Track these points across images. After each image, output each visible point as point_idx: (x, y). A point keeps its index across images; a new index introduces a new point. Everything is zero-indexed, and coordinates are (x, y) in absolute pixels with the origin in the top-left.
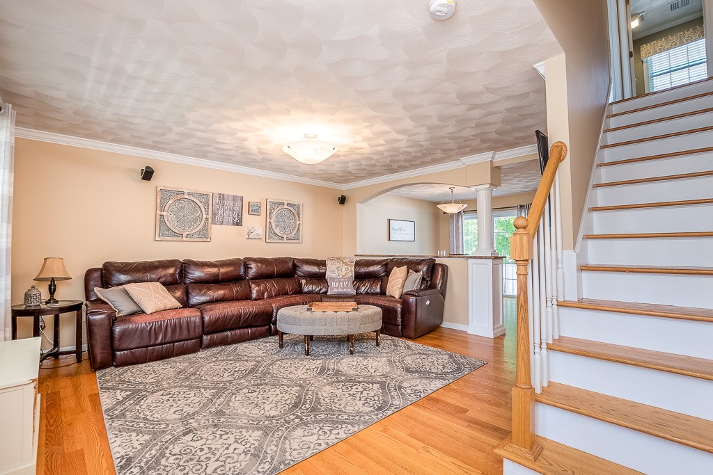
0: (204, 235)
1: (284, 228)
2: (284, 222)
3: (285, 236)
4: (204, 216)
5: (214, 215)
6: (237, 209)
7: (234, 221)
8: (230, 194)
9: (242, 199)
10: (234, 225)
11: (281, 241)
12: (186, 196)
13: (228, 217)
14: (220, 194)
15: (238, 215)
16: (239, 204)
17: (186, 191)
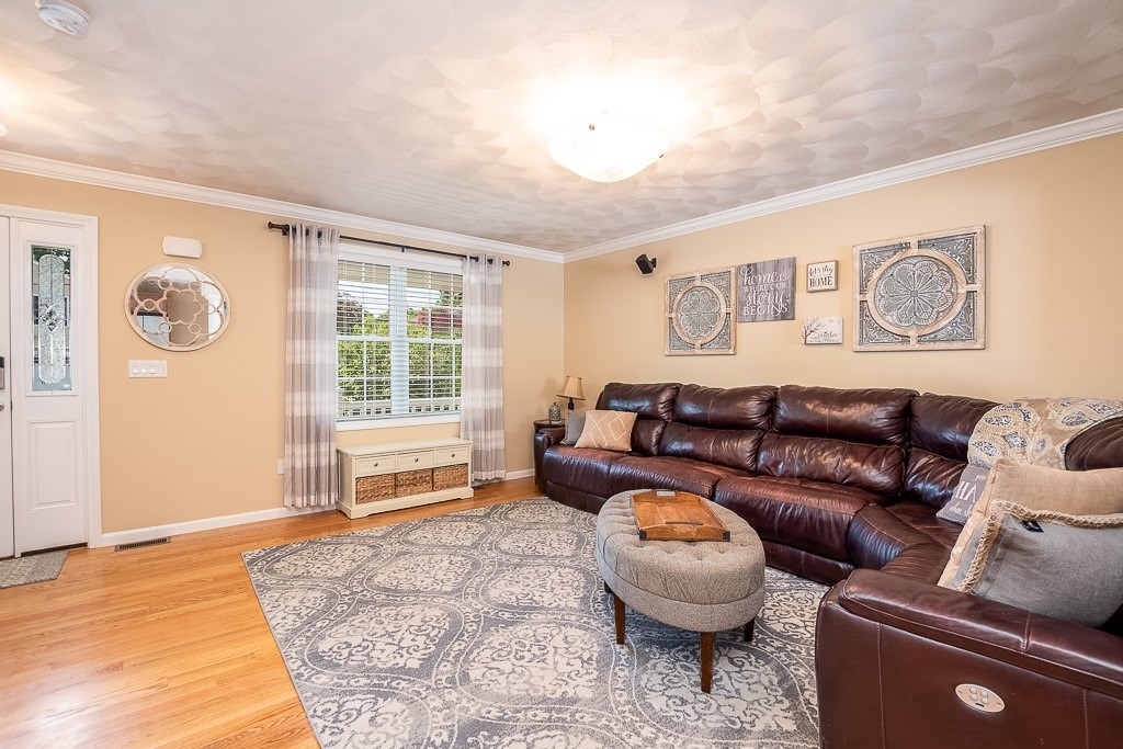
0: (726, 342)
1: (914, 312)
2: (915, 294)
3: (913, 333)
4: (724, 310)
5: (741, 304)
6: (784, 285)
7: (776, 312)
8: (768, 260)
9: (793, 263)
10: (776, 319)
11: (905, 347)
12: (698, 283)
13: (766, 303)
14: (749, 266)
15: (785, 298)
16: (786, 275)
17: (698, 275)
